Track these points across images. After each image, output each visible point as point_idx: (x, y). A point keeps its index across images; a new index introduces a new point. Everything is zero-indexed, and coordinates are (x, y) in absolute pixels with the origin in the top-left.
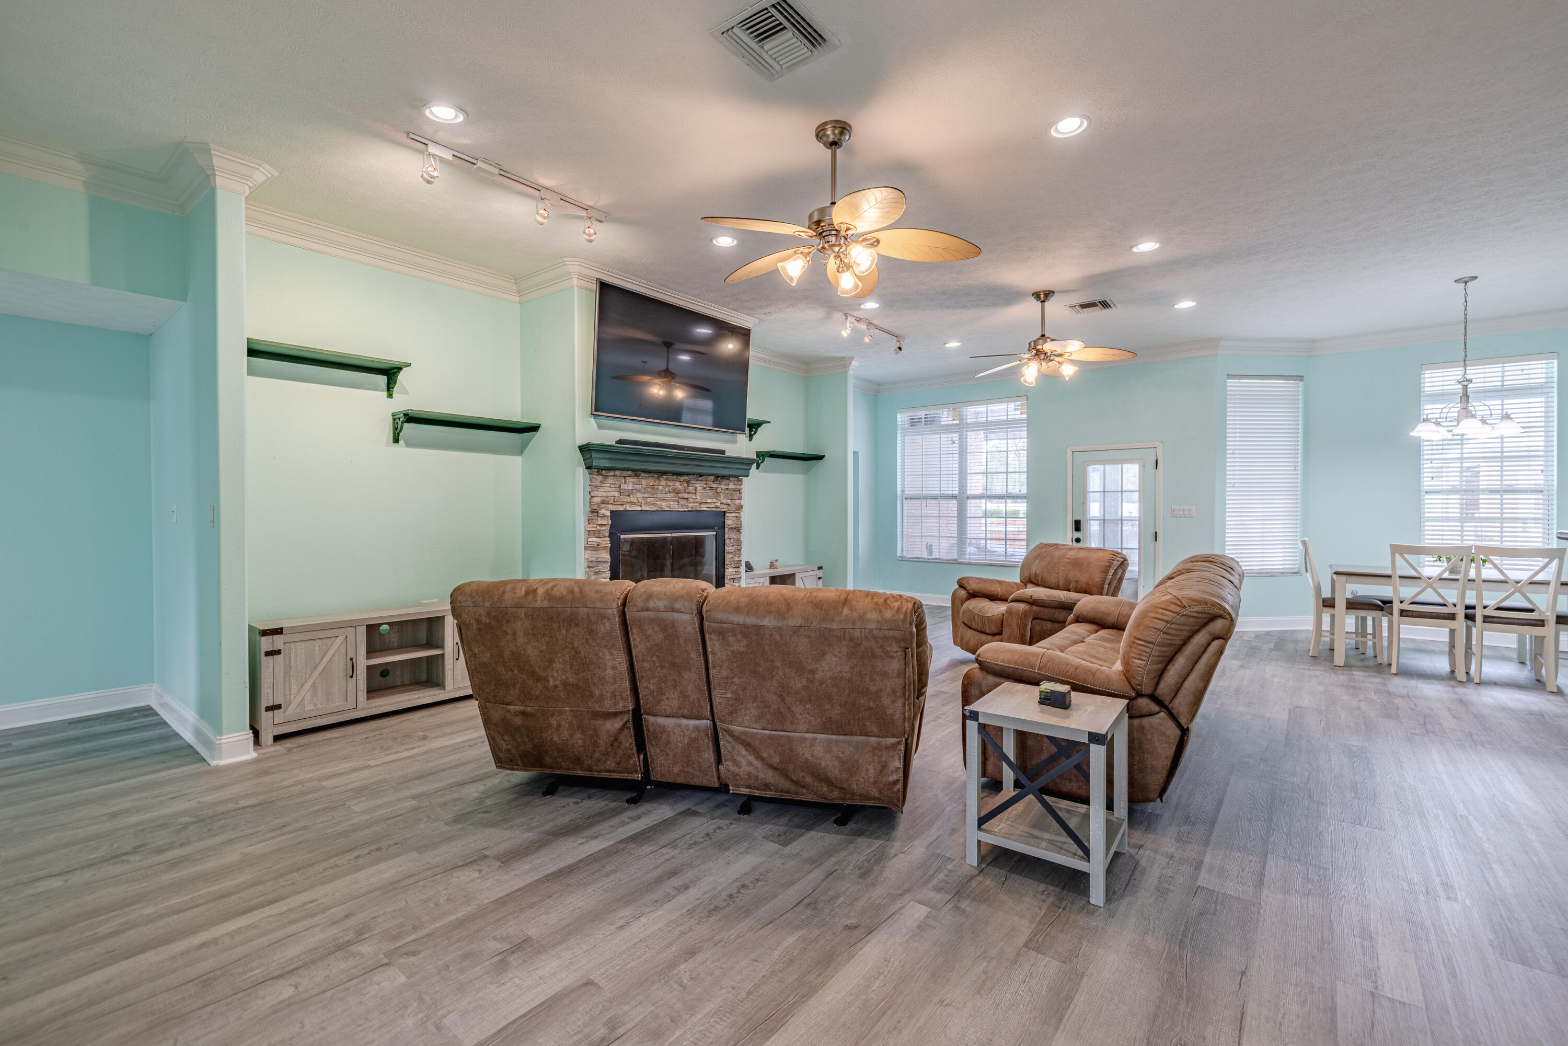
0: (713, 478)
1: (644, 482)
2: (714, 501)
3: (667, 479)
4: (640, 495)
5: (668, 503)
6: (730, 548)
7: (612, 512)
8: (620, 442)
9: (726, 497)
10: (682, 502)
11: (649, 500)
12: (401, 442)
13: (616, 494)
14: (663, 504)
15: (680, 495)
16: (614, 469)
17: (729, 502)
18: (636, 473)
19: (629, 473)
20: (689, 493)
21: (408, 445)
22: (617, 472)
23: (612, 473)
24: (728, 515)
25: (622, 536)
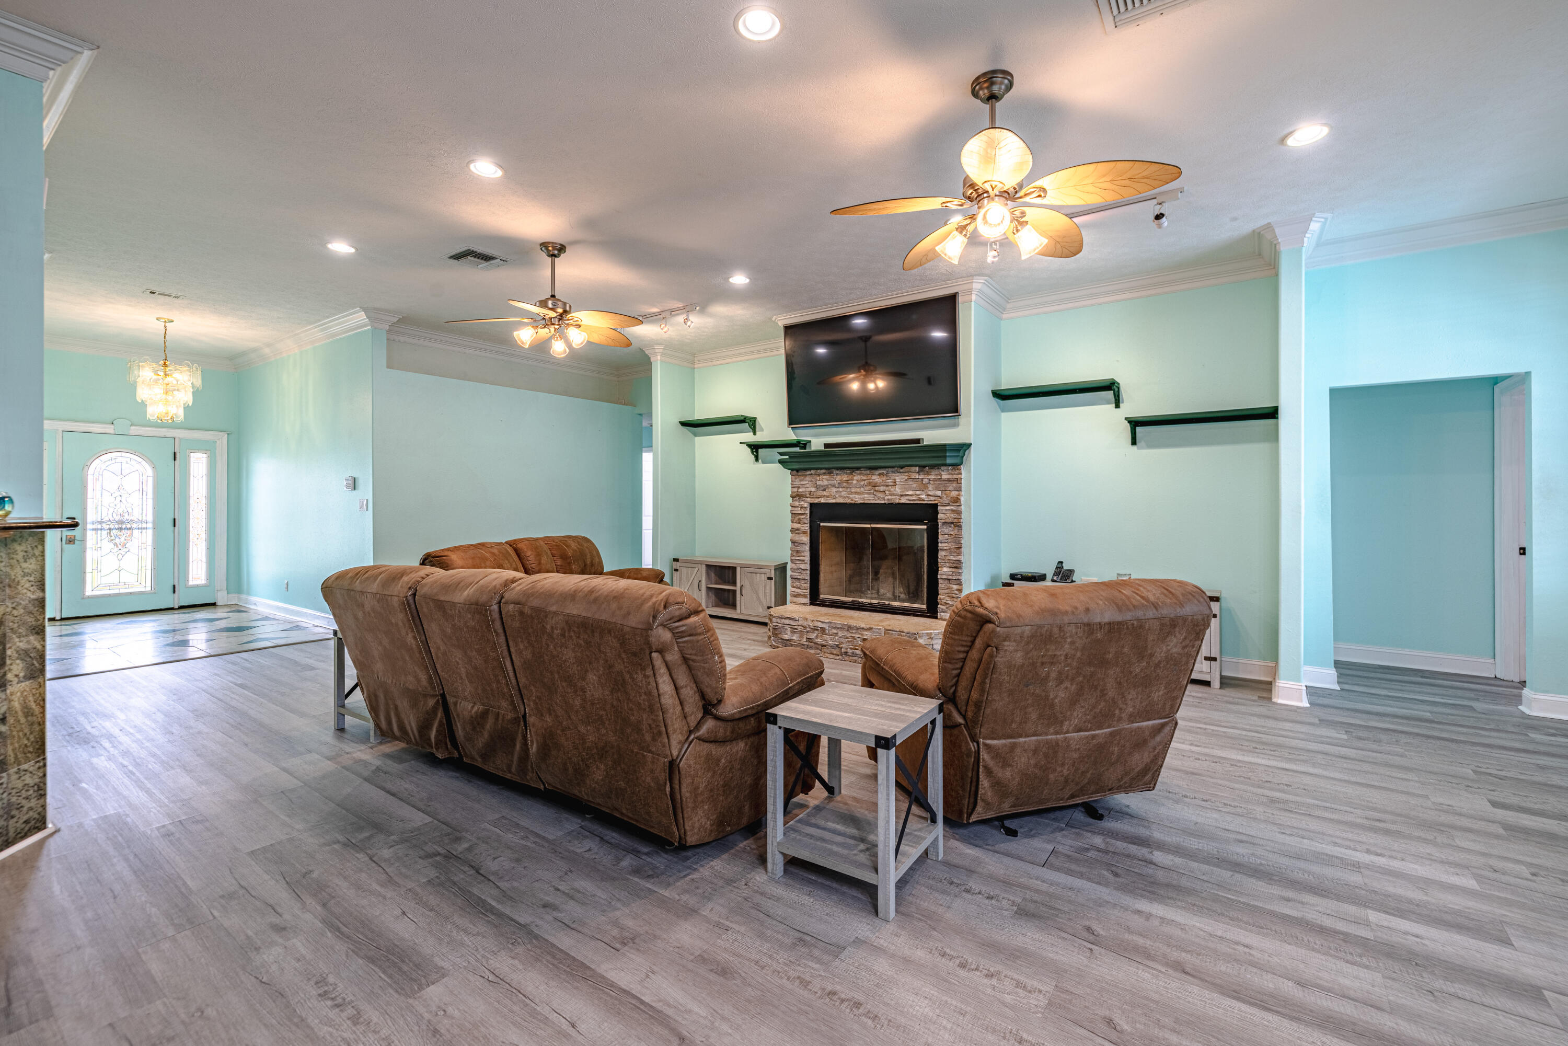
0: (917, 469)
1: (839, 478)
2: (918, 493)
3: (860, 474)
4: (834, 490)
5: (862, 496)
6: (943, 545)
7: (811, 505)
8: (826, 446)
9: (937, 489)
10: (879, 495)
11: (843, 493)
12: (760, 461)
13: (813, 489)
14: (857, 496)
15: (877, 488)
16: (810, 469)
17: (939, 493)
18: (829, 471)
19: (823, 471)
20: (887, 486)
21: (764, 463)
22: (813, 472)
23: (809, 472)
24: (939, 508)
25: (822, 524)
